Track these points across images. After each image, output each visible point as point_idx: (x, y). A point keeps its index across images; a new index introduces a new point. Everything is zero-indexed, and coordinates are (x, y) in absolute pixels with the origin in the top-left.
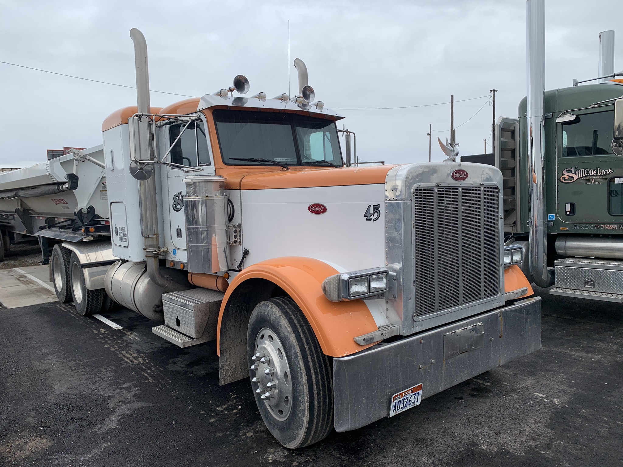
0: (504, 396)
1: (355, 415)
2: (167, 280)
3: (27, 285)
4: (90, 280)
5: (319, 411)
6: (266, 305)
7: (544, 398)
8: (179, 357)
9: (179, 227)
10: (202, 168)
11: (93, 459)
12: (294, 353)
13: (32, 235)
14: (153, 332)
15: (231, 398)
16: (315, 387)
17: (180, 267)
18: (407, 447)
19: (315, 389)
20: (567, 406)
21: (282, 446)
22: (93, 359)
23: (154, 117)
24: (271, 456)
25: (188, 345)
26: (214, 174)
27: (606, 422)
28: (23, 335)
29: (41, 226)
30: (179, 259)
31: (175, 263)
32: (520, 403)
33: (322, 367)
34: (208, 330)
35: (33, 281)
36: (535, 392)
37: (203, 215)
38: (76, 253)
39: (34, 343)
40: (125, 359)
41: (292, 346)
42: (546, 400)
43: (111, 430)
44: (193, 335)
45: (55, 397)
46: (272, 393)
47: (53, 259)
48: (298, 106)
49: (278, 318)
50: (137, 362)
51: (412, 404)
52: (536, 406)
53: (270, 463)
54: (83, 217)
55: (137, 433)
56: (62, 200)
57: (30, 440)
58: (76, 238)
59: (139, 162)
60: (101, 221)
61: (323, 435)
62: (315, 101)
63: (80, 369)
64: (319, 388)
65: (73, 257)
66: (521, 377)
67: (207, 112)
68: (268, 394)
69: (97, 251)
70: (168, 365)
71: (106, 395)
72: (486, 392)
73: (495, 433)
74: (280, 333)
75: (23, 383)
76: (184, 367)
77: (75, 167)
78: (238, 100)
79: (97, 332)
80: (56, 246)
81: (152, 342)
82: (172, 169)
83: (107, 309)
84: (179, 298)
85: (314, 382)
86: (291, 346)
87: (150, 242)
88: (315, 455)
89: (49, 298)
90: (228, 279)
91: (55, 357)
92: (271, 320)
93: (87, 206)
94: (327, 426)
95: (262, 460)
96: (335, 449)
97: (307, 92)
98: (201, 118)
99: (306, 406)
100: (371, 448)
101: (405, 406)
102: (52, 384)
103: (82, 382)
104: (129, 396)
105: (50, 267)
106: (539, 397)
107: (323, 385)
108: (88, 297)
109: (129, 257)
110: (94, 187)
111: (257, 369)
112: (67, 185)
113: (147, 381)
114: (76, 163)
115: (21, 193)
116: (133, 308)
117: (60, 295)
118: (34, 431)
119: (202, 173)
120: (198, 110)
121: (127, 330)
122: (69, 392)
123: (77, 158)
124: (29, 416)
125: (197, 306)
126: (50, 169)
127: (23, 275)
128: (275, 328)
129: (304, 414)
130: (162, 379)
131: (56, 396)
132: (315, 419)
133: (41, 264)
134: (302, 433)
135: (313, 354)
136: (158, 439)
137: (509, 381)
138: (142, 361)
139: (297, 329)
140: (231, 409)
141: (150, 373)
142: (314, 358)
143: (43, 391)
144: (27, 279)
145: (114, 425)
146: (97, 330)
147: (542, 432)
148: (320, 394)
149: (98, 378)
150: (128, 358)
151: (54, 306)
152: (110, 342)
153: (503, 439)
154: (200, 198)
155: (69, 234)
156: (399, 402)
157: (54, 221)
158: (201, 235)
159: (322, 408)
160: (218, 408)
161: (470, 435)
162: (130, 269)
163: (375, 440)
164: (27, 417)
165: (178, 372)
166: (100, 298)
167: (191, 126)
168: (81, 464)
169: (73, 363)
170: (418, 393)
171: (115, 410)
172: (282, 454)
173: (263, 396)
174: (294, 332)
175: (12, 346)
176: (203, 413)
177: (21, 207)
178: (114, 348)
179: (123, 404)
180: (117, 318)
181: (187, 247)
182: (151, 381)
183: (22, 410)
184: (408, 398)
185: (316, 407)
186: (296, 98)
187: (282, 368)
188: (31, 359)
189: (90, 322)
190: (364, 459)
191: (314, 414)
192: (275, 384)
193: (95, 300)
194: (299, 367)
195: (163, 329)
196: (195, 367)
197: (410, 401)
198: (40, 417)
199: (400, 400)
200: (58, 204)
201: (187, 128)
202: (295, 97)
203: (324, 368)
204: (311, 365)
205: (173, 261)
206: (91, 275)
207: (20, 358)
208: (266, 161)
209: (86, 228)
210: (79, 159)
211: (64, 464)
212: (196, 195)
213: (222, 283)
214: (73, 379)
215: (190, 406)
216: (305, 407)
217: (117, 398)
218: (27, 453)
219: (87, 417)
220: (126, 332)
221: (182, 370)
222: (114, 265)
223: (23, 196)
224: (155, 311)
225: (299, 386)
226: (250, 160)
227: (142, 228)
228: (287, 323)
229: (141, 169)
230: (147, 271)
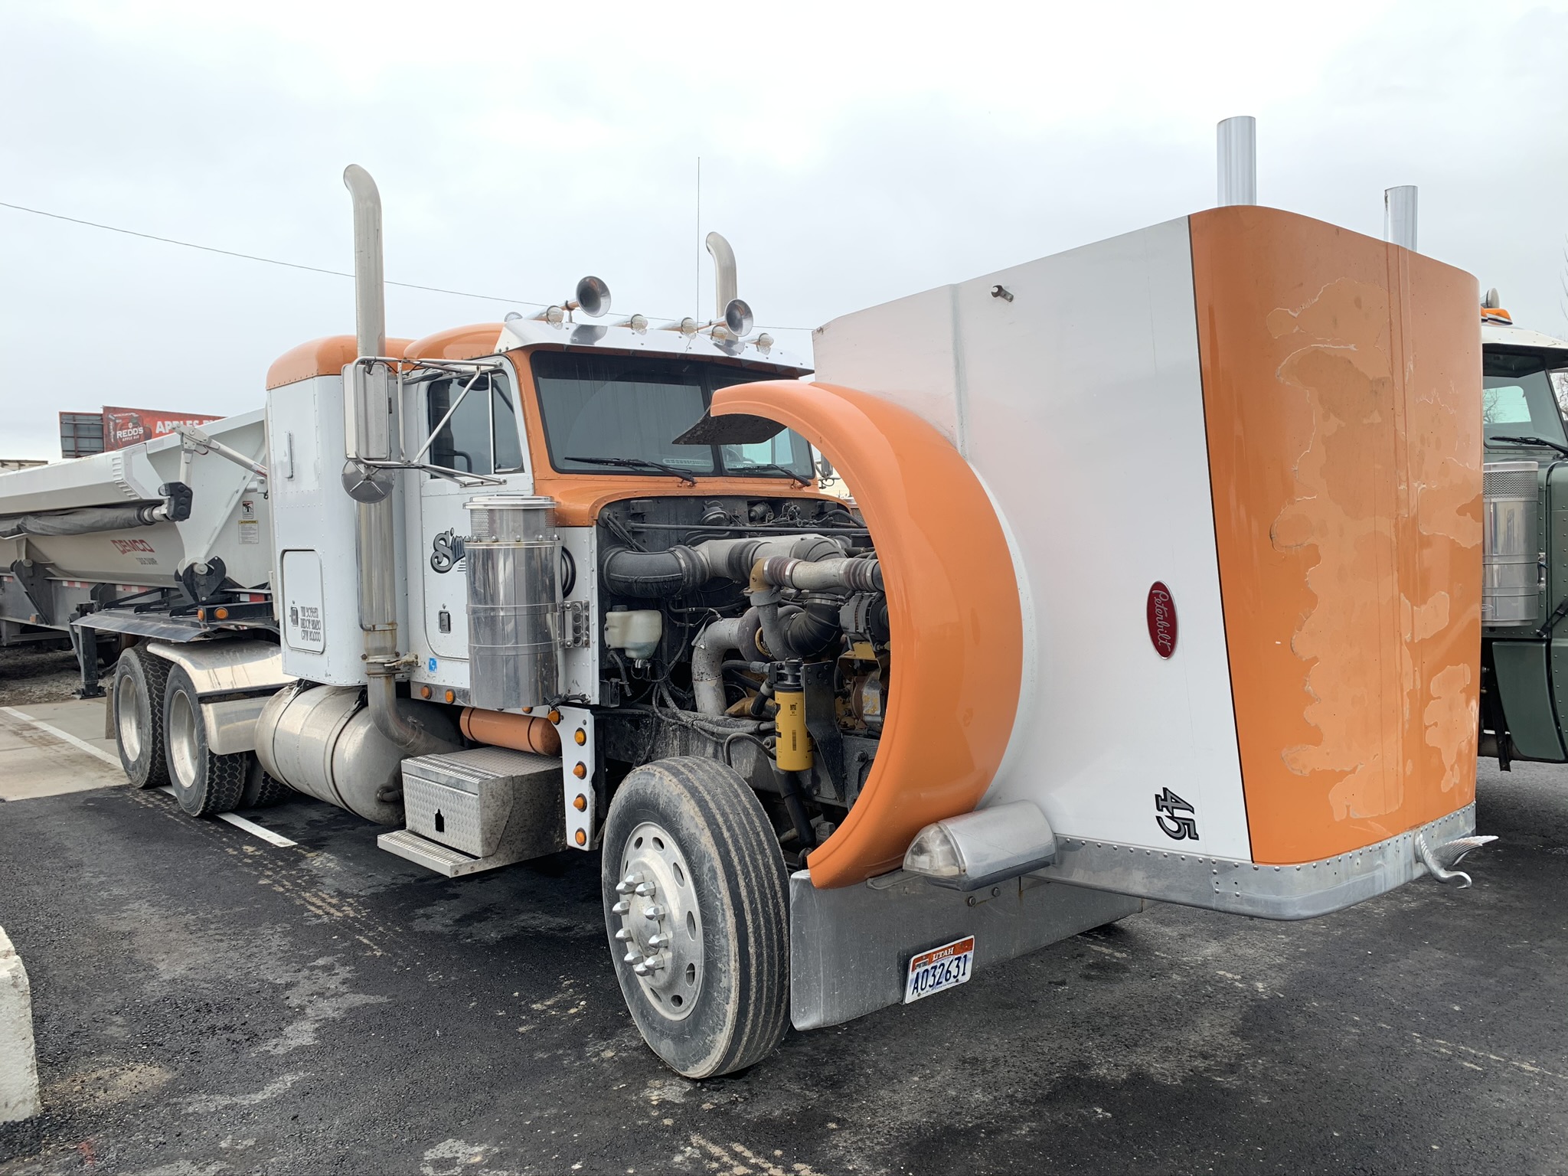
0: (1154, 977)
1: (834, 993)
2: (414, 728)
3: (44, 748)
4: (218, 731)
5: (759, 990)
6: (649, 774)
7: (1236, 980)
8: (436, 905)
9: (444, 608)
10: (502, 477)
11: (271, 1104)
12: (709, 870)
13: (52, 627)
14: (380, 845)
15: (563, 985)
16: (752, 940)
17: (443, 699)
18: (943, 1073)
19: (752, 944)
20: (1282, 996)
21: (679, 1075)
22: (237, 909)
23: (399, 364)
24: (656, 1093)
25: (463, 872)
26: (531, 492)
27: (1355, 1024)
28: (57, 860)
29: (81, 605)
30: (444, 681)
31: (433, 689)
32: (1185, 992)
33: (767, 899)
34: (509, 838)
35: (56, 738)
36: (1221, 969)
37: (507, 581)
38: (185, 668)
39: (89, 876)
40: (312, 908)
41: (705, 857)
42: (1240, 985)
43: (302, 1050)
44: (478, 851)
45: (163, 986)
46: (660, 959)
47: (119, 684)
48: (716, 345)
49: (675, 799)
50: (341, 915)
51: (952, 980)
52: (1218, 996)
53: (653, 1107)
54: (198, 584)
55: (360, 1055)
56: (142, 541)
57: (123, 1069)
58: (186, 633)
59: (365, 464)
60: (239, 593)
61: (767, 1045)
62: (755, 334)
63: (211, 929)
64: (761, 943)
65: (177, 677)
66: (1194, 941)
67: (517, 357)
68: (650, 962)
69: (234, 662)
70: (412, 919)
71: (278, 981)
72: (1117, 971)
73: (1126, 1045)
74: (678, 829)
75: (83, 958)
76: (451, 925)
77: (183, 467)
78: (585, 330)
79: (235, 853)
80: (128, 653)
81: (370, 874)
82: (431, 478)
83: (254, 803)
84: (440, 766)
85: (750, 930)
86: (703, 856)
87: (377, 641)
88: (749, 1090)
89: (102, 777)
90: (558, 723)
91: (146, 906)
92: (659, 804)
93: (206, 557)
94: (775, 1023)
95: (636, 1102)
96: (791, 1078)
97: (736, 314)
98: (504, 368)
99: (733, 980)
100: (867, 1076)
101: (938, 983)
102: (149, 959)
103: (218, 955)
104: (333, 984)
105: (109, 703)
106: (1227, 978)
107: (769, 938)
108: (211, 770)
109: (326, 675)
110: (223, 513)
111: (626, 912)
112: (164, 509)
113: (369, 953)
114: (186, 458)
115: (32, 524)
116: (330, 796)
117: (134, 769)
118: (128, 1053)
119: (502, 488)
120: (496, 351)
121: (308, 848)
122: (193, 976)
123: (189, 445)
124: (110, 1024)
125: (487, 785)
126: (123, 469)
127: (29, 725)
128: (668, 821)
129: (728, 998)
130: (404, 948)
131: (164, 984)
132: (751, 1008)
133: (78, 697)
134: (722, 1040)
135: (748, 871)
136: (408, 1064)
137: (1169, 949)
138: (351, 912)
139: (715, 819)
140: (564, 1006)
141: (372, 936)
142: (751, 879)
143: (133, 975)
144: (42, 734)
145: (308, 1040)
146: (235, 849)
147: (1224, 1043)
148: (762, 954)
149: (256, 947)
150: (319, 907)
151: (119, 796)
152: (270, 873)
153: (1142, 1057)
154: (501, 545)
155: (164, 623)
156: (926, 973)
157: (115, 593)
158: (503, 625)
159: (765, 983)
160: (534, 1006)
161: (1074, 1051)
162: (319, 707)
163: (876, 1062)
164: (106, 1026)
165: (440, 936)
166: (240, 774)
167: (481, 384)
168: (246, 1112)
169: (190, 917)
170: (965, 956)
171: (304, 1010)
172: (679, 1089)
173: (639, 968)
174: (708, 826)
175: (38, 883)
176: (502, 1015)
177: (27, 558)
178: (283, 886)
179: (321, 999)
180: (279, 822)
181: (470, 652)
182: (378, 954)
183: (92, 1012)
184: (943, 965)
185: (754, 983)
186: (712, 326)
187: (684, 901)
188: (89, 910)
189: (218, 832)
190: (852, 1097)
191: (749, 998)
192: (665, 938)
193: (228, 779)
194: (718, 899)
195: (403, 837)
196: (475, 924)
197: (948, 971)
198: (136, 1026)
199: (926, 968)
200: (129, 551)
201: (472, 388)
202: (710, 324)
203: (770, 902)
204: (744, 893)
205: (427, 686)
206: (221, 720)
207: (62, 908)
208: (645, 465)
209: (208, 610)
210: (193, 448)
211: (209, 1112)
212: (494, 537)
213: (542, 734)
214: (198, 950)
215: (472, 1002)
216: (730, 982)
217: (306, 987)
218: (121, 1095)
219: (244, 1024)
220: (304, 852)
221: (446, 930)
222: (280, 696)
223: (40, 531)
224: (382, 801)
225: (719, 939)
226: (612, 462)
227: (360, 610)
228: (694, 809)
229: (368, 478)
230: (366, 705)
